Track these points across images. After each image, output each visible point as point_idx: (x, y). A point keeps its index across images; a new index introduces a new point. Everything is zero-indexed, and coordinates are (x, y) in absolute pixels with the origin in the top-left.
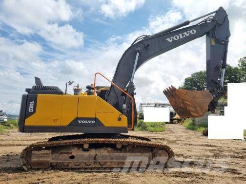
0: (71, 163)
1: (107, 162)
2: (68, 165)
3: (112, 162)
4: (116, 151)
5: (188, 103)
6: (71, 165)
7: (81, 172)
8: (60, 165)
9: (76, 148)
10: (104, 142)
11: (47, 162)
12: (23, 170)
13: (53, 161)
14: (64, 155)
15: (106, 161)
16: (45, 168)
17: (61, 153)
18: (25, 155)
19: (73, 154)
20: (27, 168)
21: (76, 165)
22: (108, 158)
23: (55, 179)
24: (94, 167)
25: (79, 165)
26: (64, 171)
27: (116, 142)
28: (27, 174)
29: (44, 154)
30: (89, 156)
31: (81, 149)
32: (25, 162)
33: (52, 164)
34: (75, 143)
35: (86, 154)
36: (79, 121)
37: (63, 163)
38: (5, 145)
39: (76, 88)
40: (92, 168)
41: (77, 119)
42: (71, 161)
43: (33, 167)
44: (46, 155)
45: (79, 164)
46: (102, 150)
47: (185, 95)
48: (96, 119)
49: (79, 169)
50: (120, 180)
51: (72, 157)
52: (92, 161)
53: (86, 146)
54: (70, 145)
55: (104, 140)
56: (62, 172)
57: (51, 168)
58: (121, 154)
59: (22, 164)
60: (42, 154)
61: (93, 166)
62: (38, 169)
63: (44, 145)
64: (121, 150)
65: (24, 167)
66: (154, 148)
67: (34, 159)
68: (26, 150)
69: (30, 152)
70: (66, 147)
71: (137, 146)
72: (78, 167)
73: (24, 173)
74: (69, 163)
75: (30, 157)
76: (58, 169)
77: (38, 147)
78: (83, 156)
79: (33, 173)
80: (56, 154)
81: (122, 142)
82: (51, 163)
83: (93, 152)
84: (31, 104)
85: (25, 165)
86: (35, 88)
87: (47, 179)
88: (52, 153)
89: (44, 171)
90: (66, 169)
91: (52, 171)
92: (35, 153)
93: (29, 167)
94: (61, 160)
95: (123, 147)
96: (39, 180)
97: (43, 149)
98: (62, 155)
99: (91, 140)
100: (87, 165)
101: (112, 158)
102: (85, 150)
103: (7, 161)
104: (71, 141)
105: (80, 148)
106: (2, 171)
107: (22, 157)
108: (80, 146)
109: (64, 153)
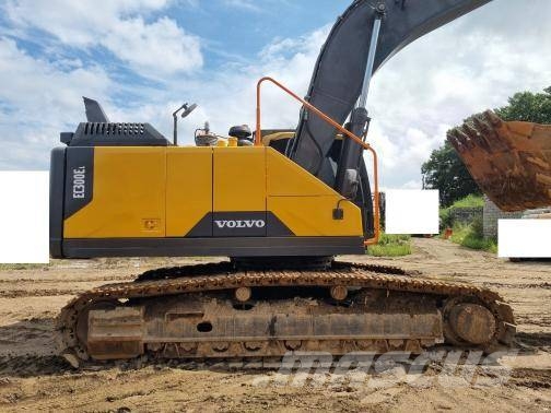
0: (203, 343)
1: (307, 341)
2: (193, 351)
3: (320, 341)
4: (333, 307)
5: (538, 161)
6: (202, 351)
7: (235, 370)
8: (171, 349)
9: (214, 301)
10: (294, 281)
11: (134, 342)
12: (66, 366)
13: (151, 339)
14: (180, 320)
15: (306, 337)
16: (129, 360)
17: (173, 317)
18: (71, 323)
19: (206, 319)
20: (79, 359)
21: (216, 350)
22: (310, 328)
23: (160, 396)
24: (269, 354)
25: (224, 350)
26: (183, 368)
27: (331, 280)
28: (77, 378)
29: (123, 319)
30: (255, 324)
31: (228, 303)
32: (72, 342)
33: (149, 347)
34: (210, 287)
35: (245, 317)
36: (218, 223)
37: (179, 344)
38: (36, 293)
39: (203, 133)
40: (262, 359)
41: (212, 216)
42: (202, 337)
43: (93, 357)
44: (130, 323)
45: (225, 345)
46: (291, 306)
47: (529, 137)
48: (266, 215)
49: (226, 360)
50: (363, 401)
51: (205, 327)
52: (265, 338)
53: (243, 295)
54: (197, 293)
55: (296, 275)
56: (178, 373)
57: (145, 359)
58: (350, 317)
59: (62, 347)
60: (118, 319)
61: (266, 351)
62: (110, 363)
63: (121, 294)
64: (344, 305)
65: (70, 358)
66: (445, 297)
67: (96, 335)
68: (71, 307)
69: (85, 312)
70: (184, 296)
71: (392, 291)
72: (225, 355)
73: (68, 374)
74: (197, 343)
75: (86, 328)
76: (166, 361)
77: (105, 300)
78: (234, 322)
79: (94, 377)
80: (160, 320)
81: (350, 281)
82: (145, 345)
83: (264, 312)
84: (79, 177)
85: (71, 350)
86: (85, 129)
87: (136, 398)
88: (148, 315)
89: (127, 368)
90: (188, 360)
91: (150, 369)
92: (96, 317)
93: (84, 356)
94: (172, 335)
95: (351, 294)
96: (109, 400)
97: (121, 305)
98: (176, 321)
99: (256, 276)
100: (249, 349)
101: (322, 329)
102: (239, 306)
103: (30, 336)
104: (200, 280)
105: (224, 300)
106: (9, 369)
107: (63, 329)
108: (226, 295)
109: (181, 316)
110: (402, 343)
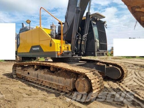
3: (45, 82)
30: (35, 74)
39: (52, 25)
41: (32, 47)
42: (28, 76)
43: (18, 76)
67: (17, 72)
110: (62, 87)
